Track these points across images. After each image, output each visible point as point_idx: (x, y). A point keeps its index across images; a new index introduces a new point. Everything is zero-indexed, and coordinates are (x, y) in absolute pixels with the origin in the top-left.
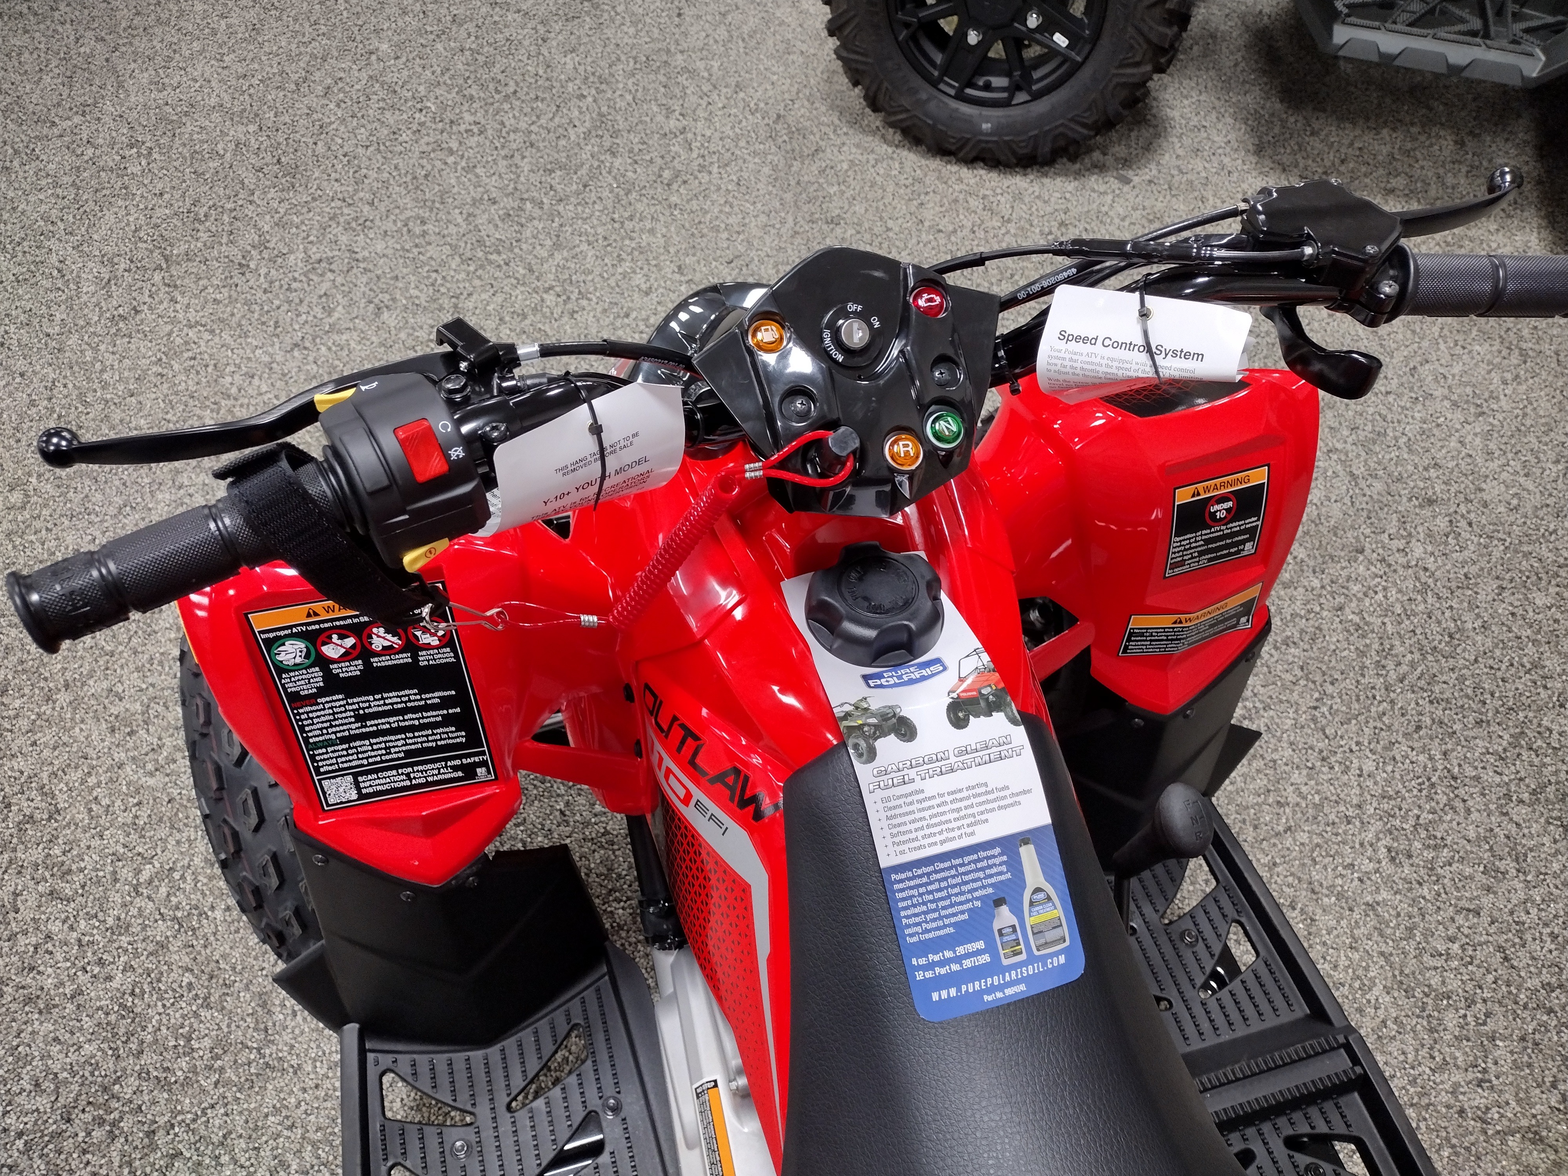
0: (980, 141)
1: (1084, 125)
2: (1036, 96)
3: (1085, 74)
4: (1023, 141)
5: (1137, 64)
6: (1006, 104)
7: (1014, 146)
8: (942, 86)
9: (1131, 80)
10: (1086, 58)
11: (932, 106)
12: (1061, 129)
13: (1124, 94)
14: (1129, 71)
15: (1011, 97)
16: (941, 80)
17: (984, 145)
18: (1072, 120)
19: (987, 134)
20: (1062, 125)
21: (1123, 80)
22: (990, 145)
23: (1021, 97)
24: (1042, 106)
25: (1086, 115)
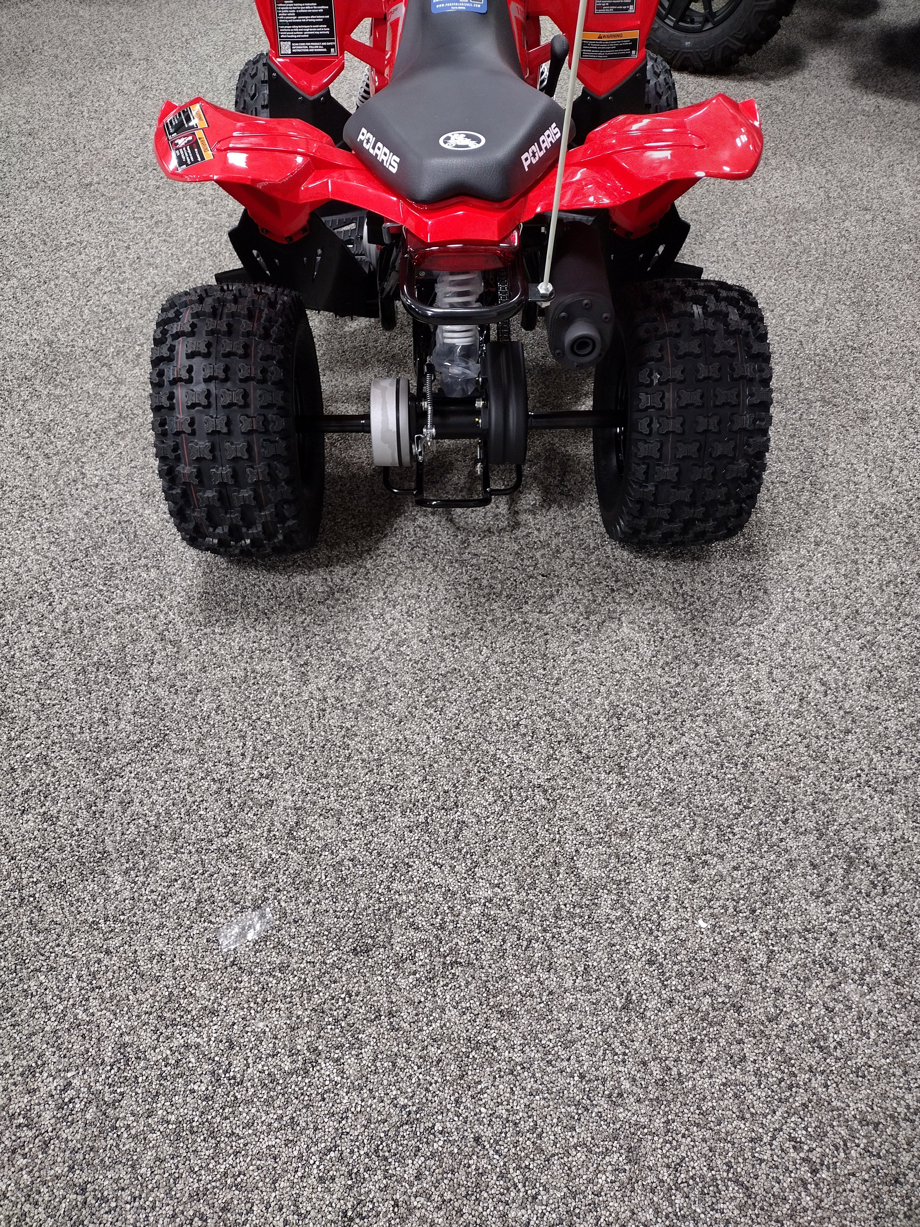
0: (684, 53)
2: (716, 25)
4: (706, 52)
6: (699, 31)
8: (667, 21)
11: (660, 33)
12: (726, 43)
15: (703, 26)
16: (666, 17)
18: (732, 36)
19: (688, 48)
20: (728, 40)
23: (710, 25)
24: (718, 30)
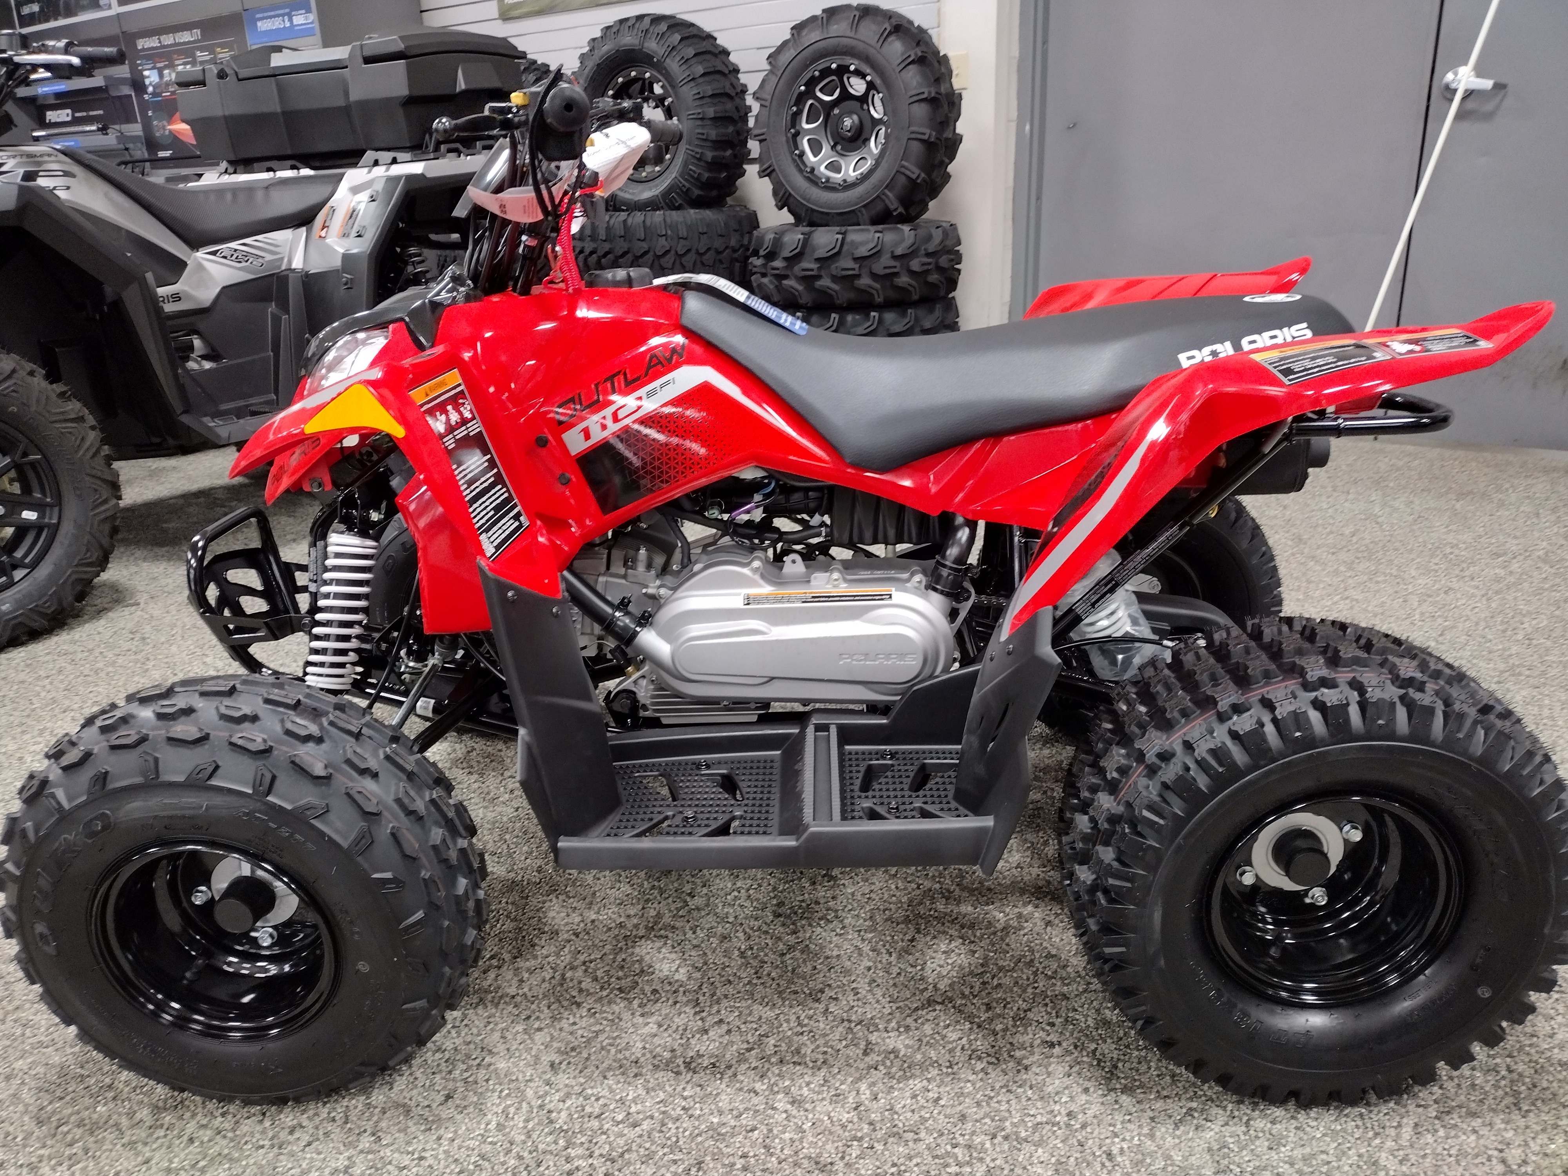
0: (8, 620)
1: (90, 564)
2: (33, 566)
3: (67, 530)
4: (46, 602)
5: (106, 501)
6: (10, 584)
7: (41, 610)
9: (108, 514)
10: (60, 518)
12: (74, 577)
13: (107, 528)
14: (103, 508)
15: (11, 577)
17: (13, 622)
19: (10, 612)
20: (73, 573)
21: (103, 516)
22: (20, 619)
23: (19, 573)
24: (44, 571)
25: (88, 555)
